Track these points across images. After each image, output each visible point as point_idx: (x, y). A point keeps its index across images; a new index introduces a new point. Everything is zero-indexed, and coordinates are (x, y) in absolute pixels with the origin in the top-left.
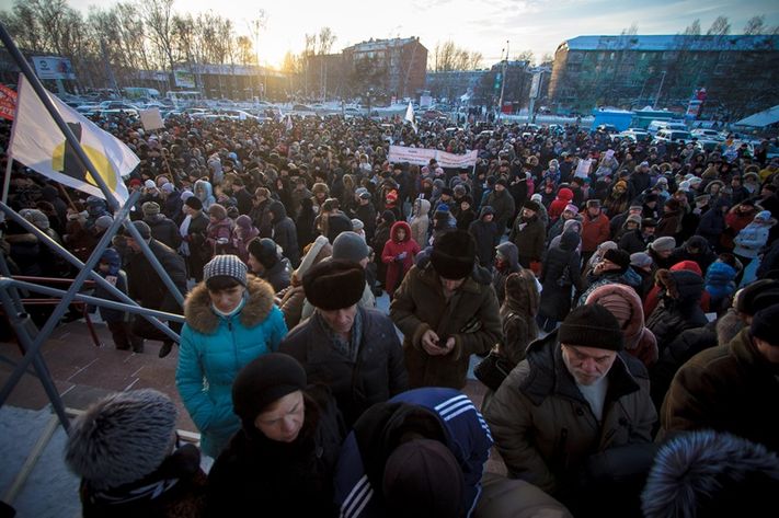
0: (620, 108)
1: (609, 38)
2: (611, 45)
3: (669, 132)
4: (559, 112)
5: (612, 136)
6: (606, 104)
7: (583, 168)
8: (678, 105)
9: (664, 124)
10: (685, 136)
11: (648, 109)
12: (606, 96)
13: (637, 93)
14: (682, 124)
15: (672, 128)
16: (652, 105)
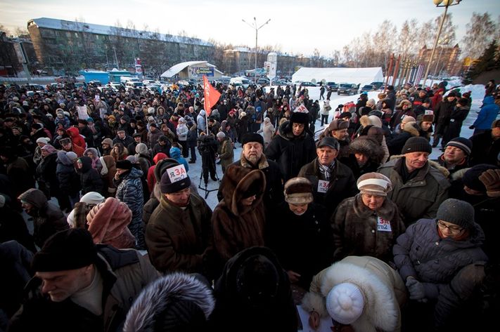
0: (99, 69)
1: (69, 23)
2: (71, 27)
3: (132, 83)
4: (56, 74)
5: (99, 88)
6: (87, 67)
7: (83, 112)
8: (131, 68)
9: (128, 79)
10: (140, 85)
11: (115, 70)
12: (85, 61)
13: (104, 61)
14: (137, 78)
15: (133, 80)
16: (117, 68)
